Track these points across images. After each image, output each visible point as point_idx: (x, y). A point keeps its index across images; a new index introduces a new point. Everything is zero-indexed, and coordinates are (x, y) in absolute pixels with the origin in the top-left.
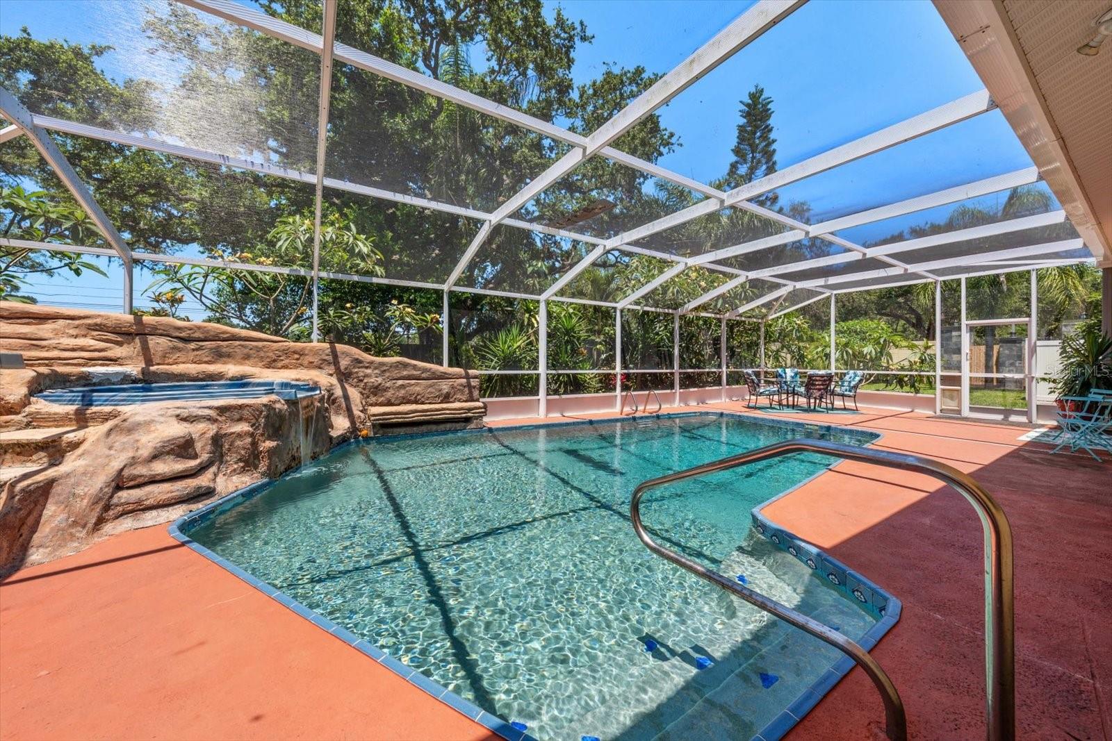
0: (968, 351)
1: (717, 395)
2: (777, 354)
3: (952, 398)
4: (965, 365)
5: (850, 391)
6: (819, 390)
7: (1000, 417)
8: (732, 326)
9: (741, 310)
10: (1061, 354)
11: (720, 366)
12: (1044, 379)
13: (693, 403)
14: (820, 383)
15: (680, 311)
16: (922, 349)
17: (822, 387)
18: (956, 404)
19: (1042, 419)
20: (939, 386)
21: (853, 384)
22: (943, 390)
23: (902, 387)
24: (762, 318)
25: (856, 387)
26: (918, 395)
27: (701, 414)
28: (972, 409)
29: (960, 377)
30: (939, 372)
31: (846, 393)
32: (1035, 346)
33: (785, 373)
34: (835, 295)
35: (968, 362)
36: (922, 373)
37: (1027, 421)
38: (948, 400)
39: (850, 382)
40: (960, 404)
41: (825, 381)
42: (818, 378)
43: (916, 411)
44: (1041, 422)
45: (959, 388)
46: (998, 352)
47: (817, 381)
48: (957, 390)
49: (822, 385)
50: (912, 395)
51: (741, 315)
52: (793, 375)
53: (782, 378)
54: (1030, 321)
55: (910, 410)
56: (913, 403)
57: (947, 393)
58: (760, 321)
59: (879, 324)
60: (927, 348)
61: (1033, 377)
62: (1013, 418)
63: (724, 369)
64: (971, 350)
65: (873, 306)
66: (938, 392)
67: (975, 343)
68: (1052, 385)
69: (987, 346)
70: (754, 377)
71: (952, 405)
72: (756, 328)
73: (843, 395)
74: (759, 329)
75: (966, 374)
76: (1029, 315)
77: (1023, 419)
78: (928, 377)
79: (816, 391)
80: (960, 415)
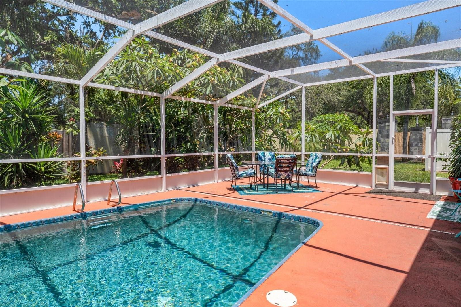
0: (394, 136)
1: (210, 177)
2: (270, 138)
3: (382, 175)
4: (392, 147)
5: (312, 171)
6: (286, 172)
7: (412, 190)
8: (225, 112)
9: (230, 97)
10: (451, 139)
11: (212, 150)
12: (440, 159)
13: (183, 186)
14: (287, 165)
15: (166, 95)
16: (365, 134)
17: (288, 169)
18: (385, 180)
19: (440, 191)
20: (374, 166)
21: (314, 164)
22: (377, 168)
23: (350, 166)
24: (253, 107)
25: (316, 167)
26: (361, 173)
27: (176, 200)
28: (396, 184)
29: (388, 157)
30: (374, 154)
31: (309, 173)
32: (436, 132)
33: (264, 156)
34: (305, 87)
35: (394, 145)
36: (364, 155)
37: (429, 193)
38: (380, 177)
39: (312, 163)
40: (387, 181)
41: (290, 163)
42: (284, 161)
43: (359, 186)
44: (438, 193)
45: (387, 166)
46: (410, 137)
47: (283, 163)
48: (386, 169)
49: (288, 167)
50: (356, 172)
51: (229, 102)
52: (270, 157)
53: (262, 160)
54: (433, 112)
55: (355, 185)
56: (357, 179)
57: (379, 170)
58: (251, 109)
59: (344, 117)
60: (368, 133)
61: (434, 158)
62: (422, 191)
63: (216, 152)
64: (395, 135)
65: (342, 104)
66: (374, 170)
67: (398, 131)
68: (445, 163)
69: (404, 132)
70: (233, 161)
71: (382, 181)
72: (248, 116)
73: (306, 175)
74: (250, 117)
75: (392, 155)
76: (433, 107)
77: (427, 191)
78: (368, 157)
79: (284, 173)
80: (387, 189)
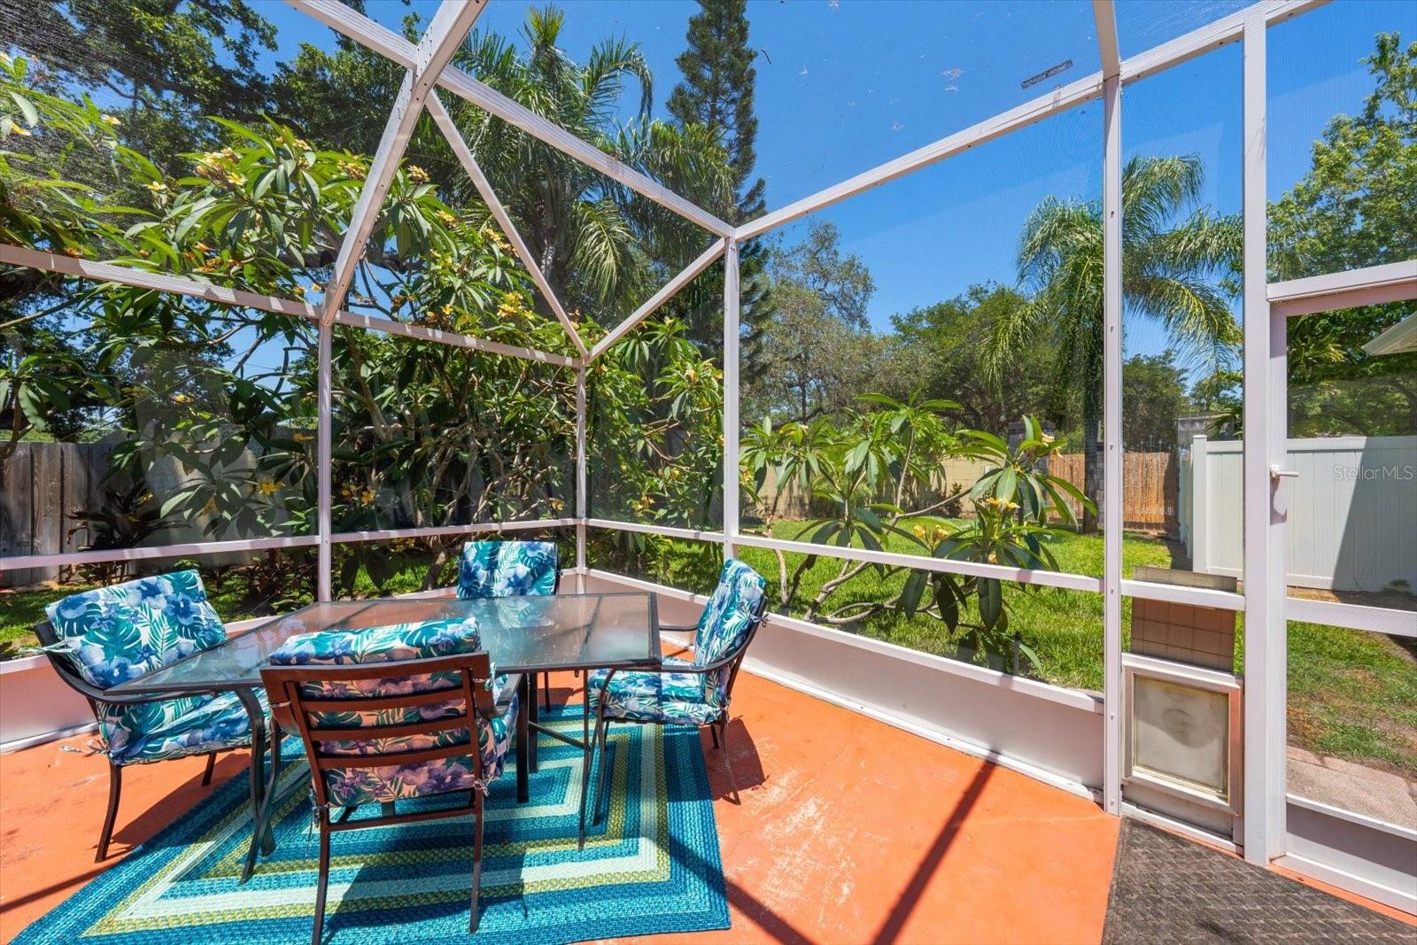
18: (1215, 777)
20: (1118, 658)
22: (1140, 680)
28: (1300, 822)
30: (1118, 582)
33: (492, 566)
38: (1161, 737)
45: (1232, 682)
48: (1223, 695)
56: (992, 717)
66: (1115, 685)
75: (1268, 605)
79: (386, 771)
80: (1227, 846)
